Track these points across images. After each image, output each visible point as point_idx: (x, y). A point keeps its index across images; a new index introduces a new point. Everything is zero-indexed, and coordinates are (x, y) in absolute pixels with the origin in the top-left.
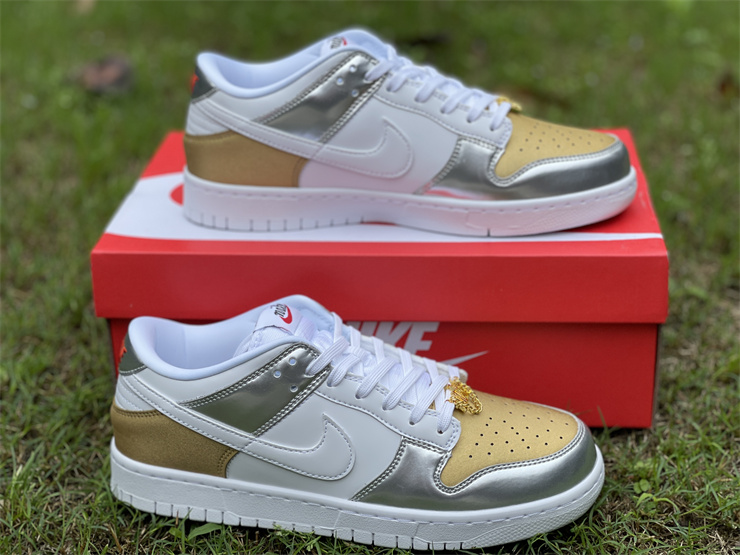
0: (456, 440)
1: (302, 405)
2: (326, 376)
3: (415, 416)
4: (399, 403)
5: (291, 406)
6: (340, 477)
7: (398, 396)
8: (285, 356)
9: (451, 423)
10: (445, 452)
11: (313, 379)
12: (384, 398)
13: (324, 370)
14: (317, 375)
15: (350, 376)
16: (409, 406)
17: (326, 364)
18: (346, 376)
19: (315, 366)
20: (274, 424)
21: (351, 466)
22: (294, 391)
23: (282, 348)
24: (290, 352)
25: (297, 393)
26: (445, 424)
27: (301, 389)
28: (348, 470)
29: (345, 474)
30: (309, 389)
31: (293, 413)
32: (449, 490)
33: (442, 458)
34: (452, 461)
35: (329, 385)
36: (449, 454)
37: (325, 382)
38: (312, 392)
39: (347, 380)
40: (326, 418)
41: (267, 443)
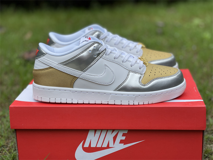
0: (145, 71)
1: (98, 61)
2: (105, 52)
3: (132, 64)
4: (127, 61)
5: (94, 62)
6: (111, 83)
7: (126, 58)
8: (92, 46)
9: (143, 66)
10: (142, 74)
11: (101, 53)
12: (122, 59)
13: (104, 50)
14: (102, 52)
15: (112, 53)
16: (130, 62)
17: (105, 48)
18: (111, 52)
19: (101, 49)
20: (89, 68)
21: (114, 80)
22: (95, 57)
23: (91, 43)
24: (94, 44)
25: (96, 58)
26: (141, 66)
27: (97, 56)
28: (113, 81)
29: (112, 82)
30: (100, 56)
31: (95, 64)
32: (144, 85)
33: (141, 76)
34: (144, 77)
35: (106, 55)
36: (143, 75)
37: (105, 54)
38: (101, 57)
39: (111, 54)
40: (105, 65)
41: (88, 74)
